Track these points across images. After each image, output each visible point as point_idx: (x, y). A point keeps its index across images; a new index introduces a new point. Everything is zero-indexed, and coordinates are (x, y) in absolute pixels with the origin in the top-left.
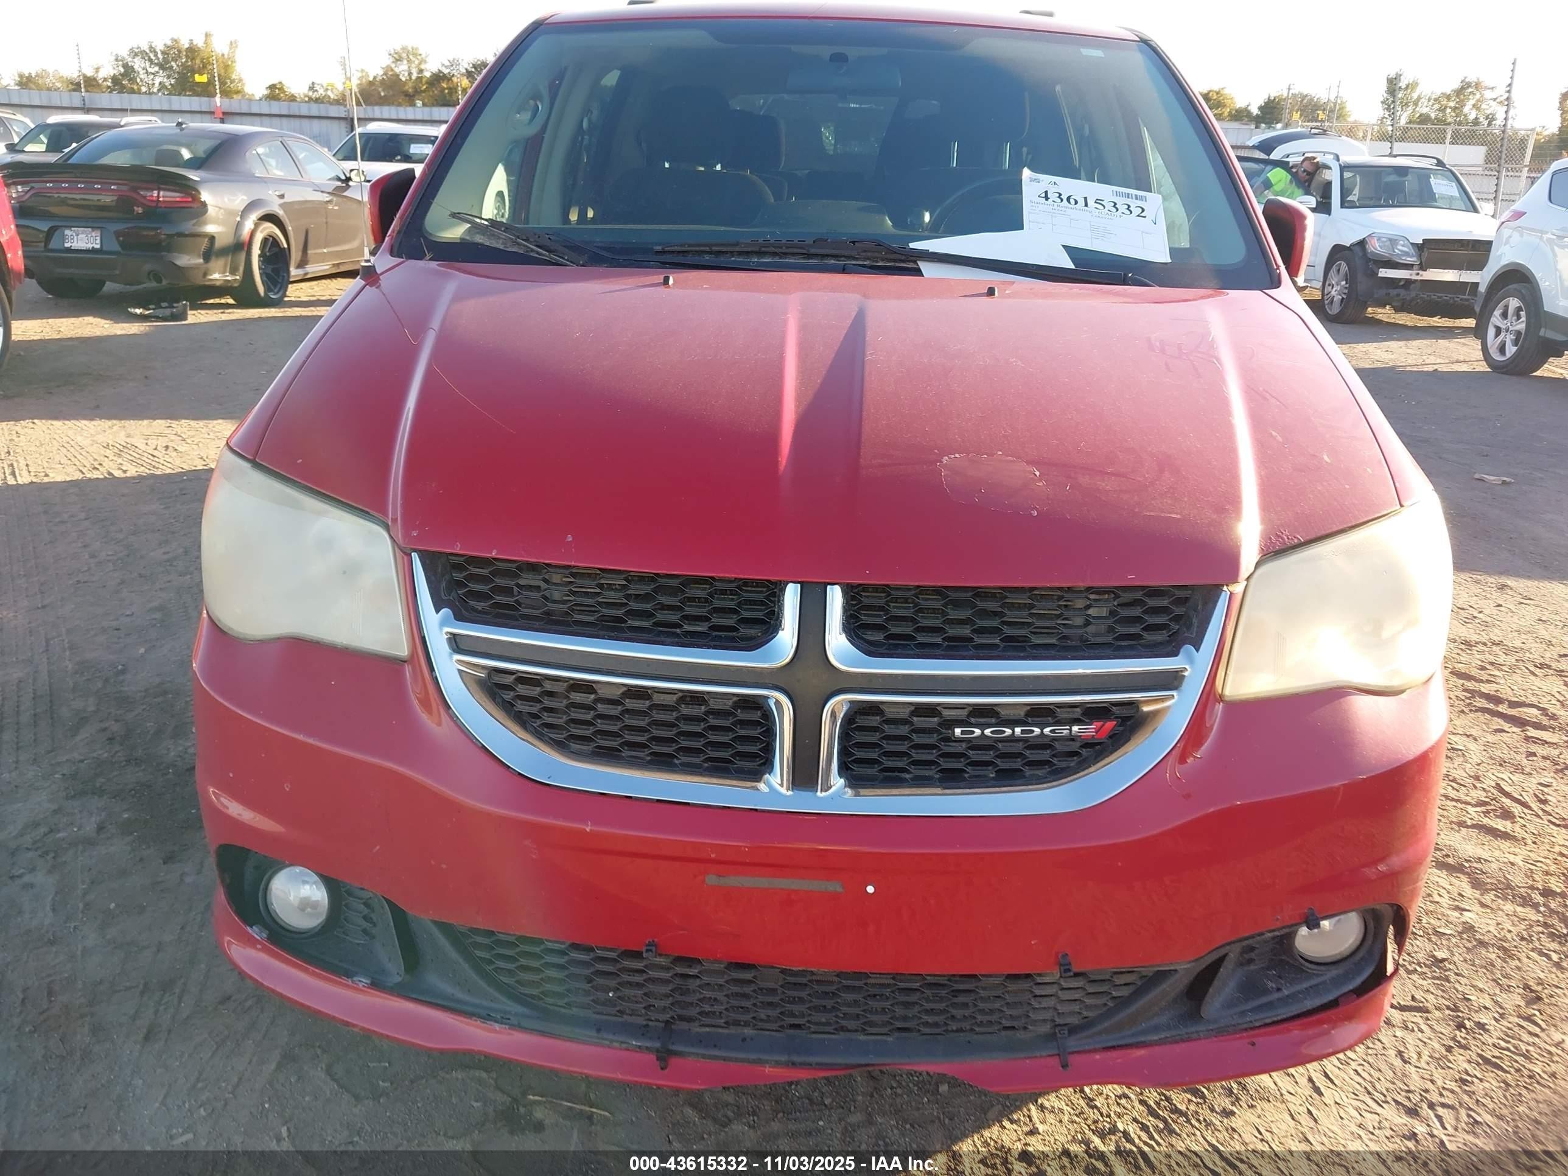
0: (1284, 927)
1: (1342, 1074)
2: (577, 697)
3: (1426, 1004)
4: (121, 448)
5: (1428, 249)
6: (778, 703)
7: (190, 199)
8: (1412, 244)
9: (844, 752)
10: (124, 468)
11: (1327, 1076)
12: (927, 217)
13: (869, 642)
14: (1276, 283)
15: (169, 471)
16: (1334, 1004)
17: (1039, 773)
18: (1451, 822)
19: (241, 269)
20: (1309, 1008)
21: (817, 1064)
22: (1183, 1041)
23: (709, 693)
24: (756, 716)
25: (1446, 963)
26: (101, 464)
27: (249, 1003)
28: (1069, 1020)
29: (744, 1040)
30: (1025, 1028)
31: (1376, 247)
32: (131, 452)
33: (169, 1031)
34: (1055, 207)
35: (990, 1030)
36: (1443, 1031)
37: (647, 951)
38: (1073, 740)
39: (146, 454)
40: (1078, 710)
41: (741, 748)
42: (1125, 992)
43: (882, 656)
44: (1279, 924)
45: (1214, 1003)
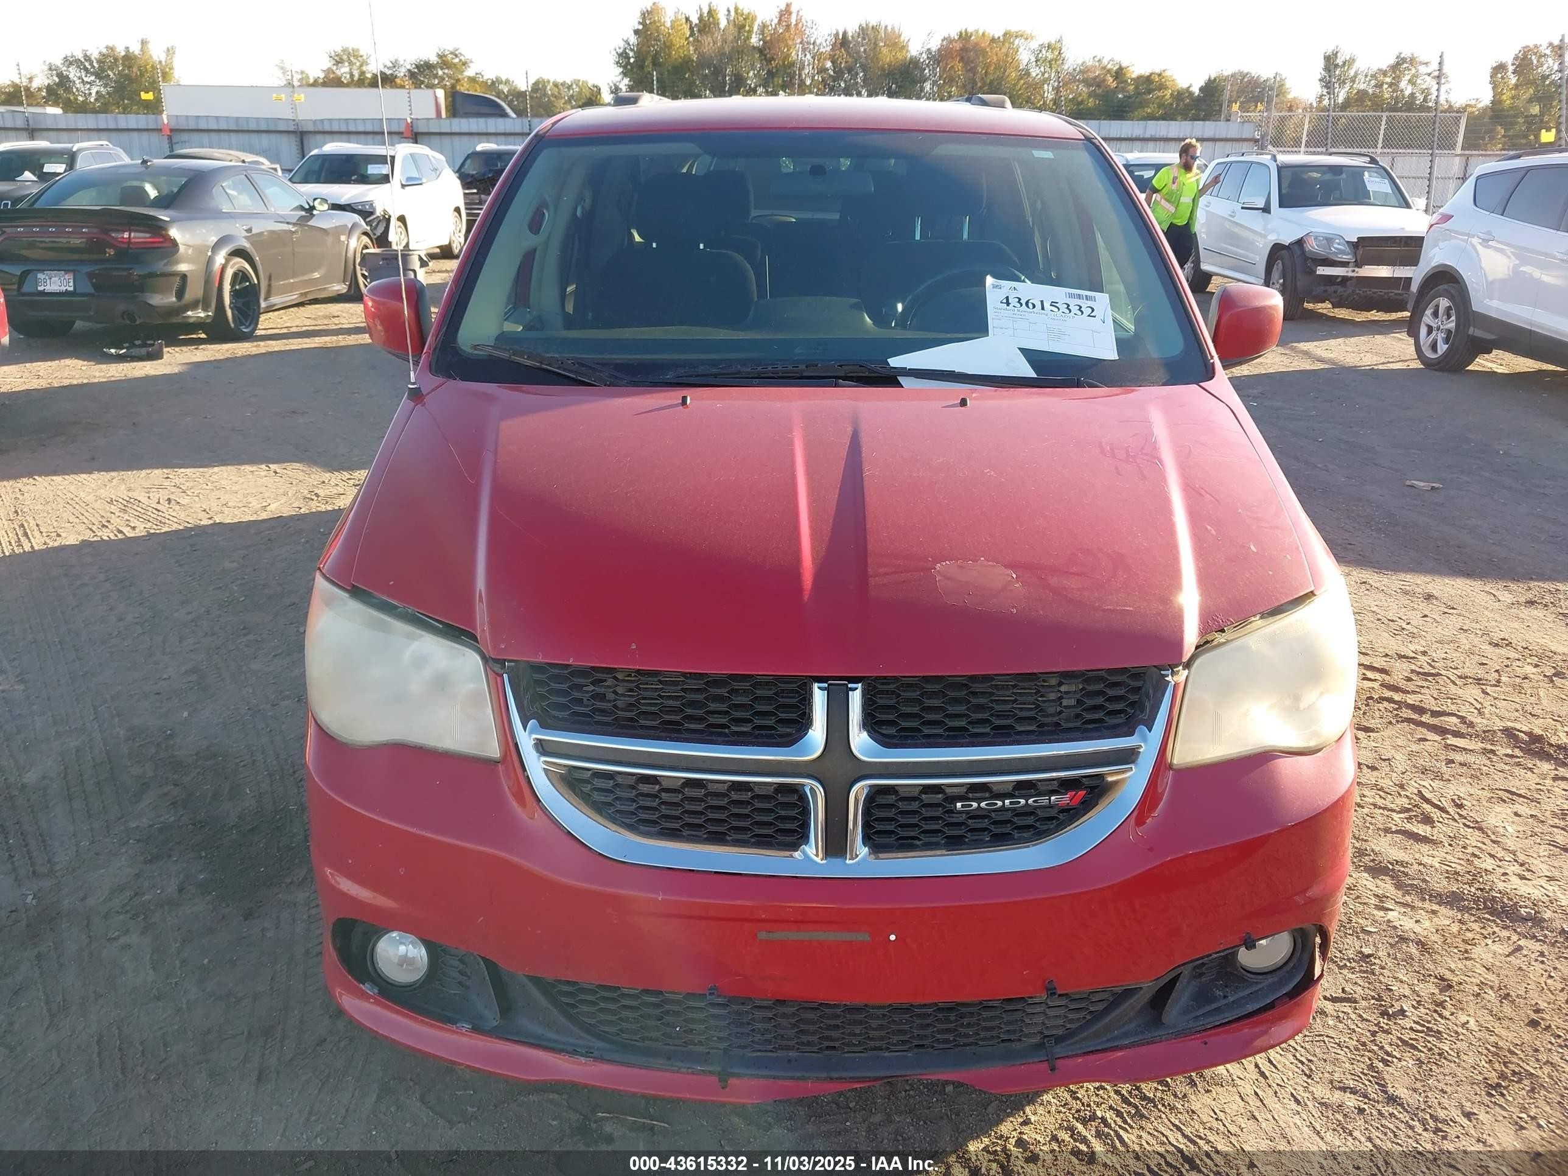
0: (1225, 950)
1: (1283, 1060)
2: (645, 788)
3: (1354, 996)
4: (125, 503)
5: (1363, 247)
6: (812, 790)
7: (161, 240)
8: (1347, 242)
9: (866, 825)
10: (133, 525)
11: (1270, 1062)
12: (900, 307)
13: (883, 735)
14: (1210, 374)
15: (175, 527)
16: (1271, 1006)
17: (1025, 835)
18: (1379, 829)
19: (213, 305)
20: (1251, 1010)
21: (850, 1078)
22: (1148, 1043)
23: (754, 782)
24: (794, 798)
25: (1372, 958)
26: (109, 522)
27: (343, 1044)
28: (1054, 1032)
29: (789, 1061)
30: (1020, 1040)
31: (1313, 246)
32: (135, 507)
33: (278, 1073)
34: (1016, 312)
35: (991, 1043)
36: (1369, 1018)
37: (710, 994)
38: (1051, 807)
39: (150, 509)
40: (1055, 782)
41: (782, 826)
42: (1101, 1007)
43: (896, 746)
44: (1222, 947)
45: (1172, 1012)
